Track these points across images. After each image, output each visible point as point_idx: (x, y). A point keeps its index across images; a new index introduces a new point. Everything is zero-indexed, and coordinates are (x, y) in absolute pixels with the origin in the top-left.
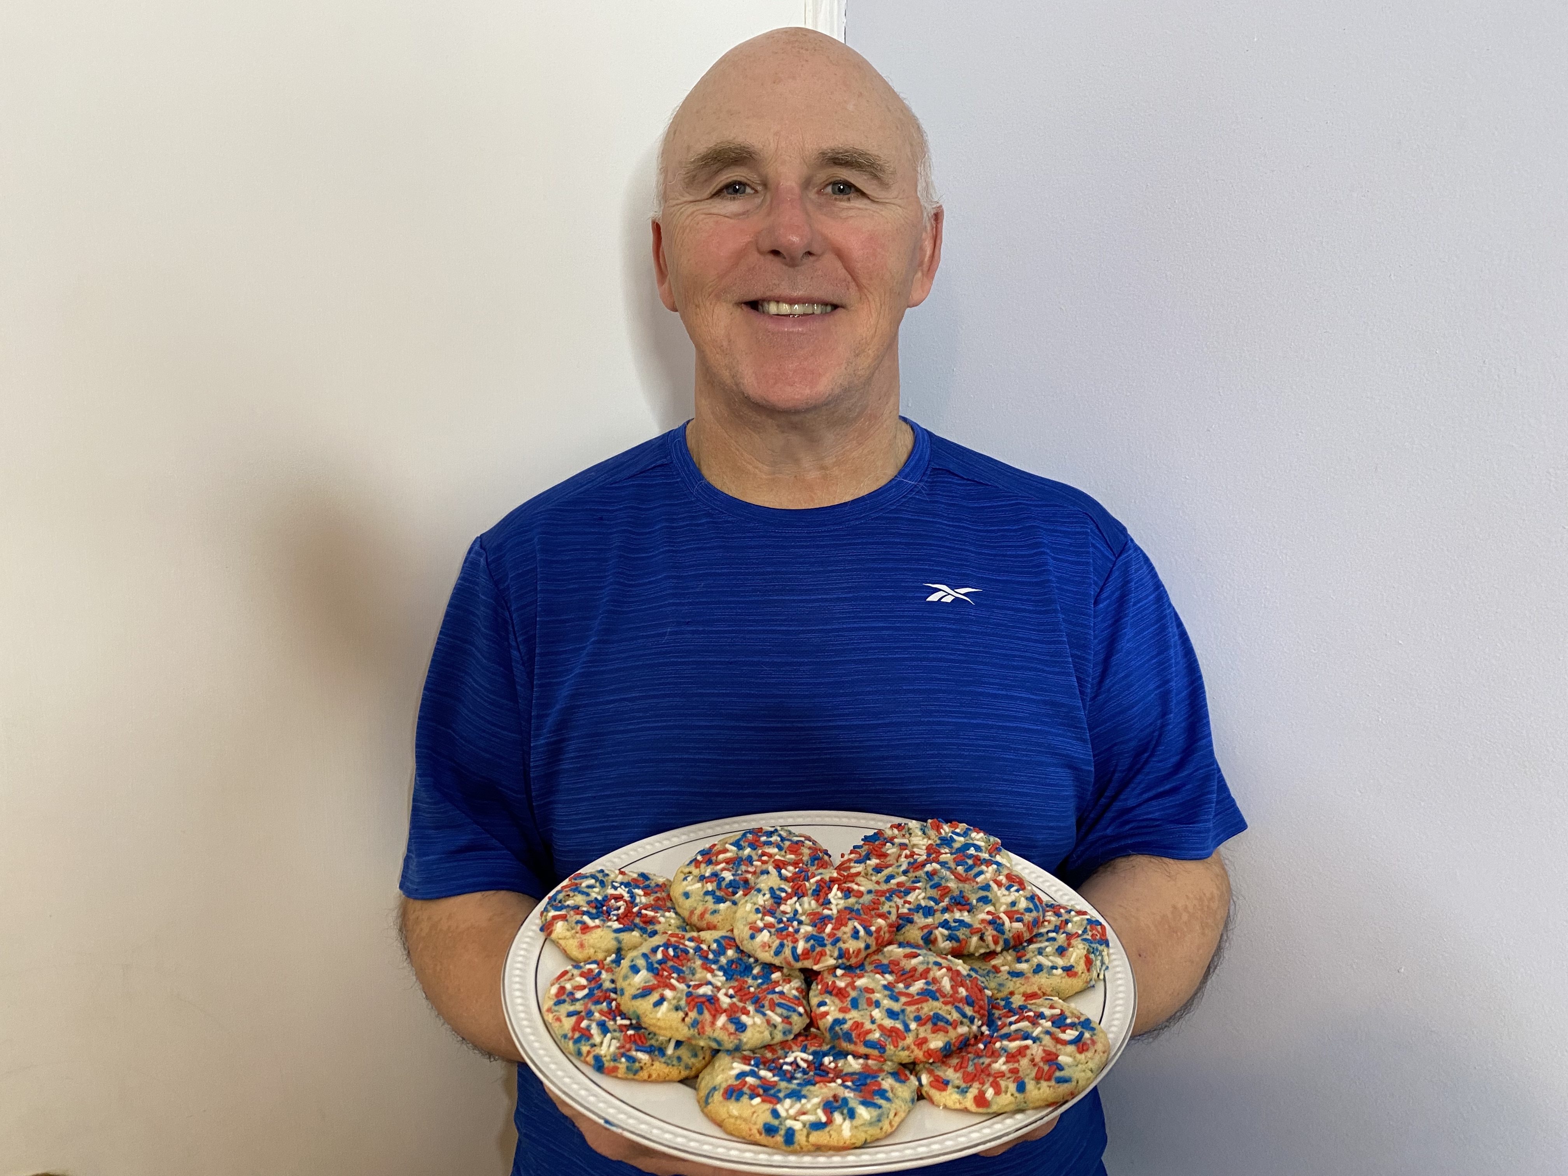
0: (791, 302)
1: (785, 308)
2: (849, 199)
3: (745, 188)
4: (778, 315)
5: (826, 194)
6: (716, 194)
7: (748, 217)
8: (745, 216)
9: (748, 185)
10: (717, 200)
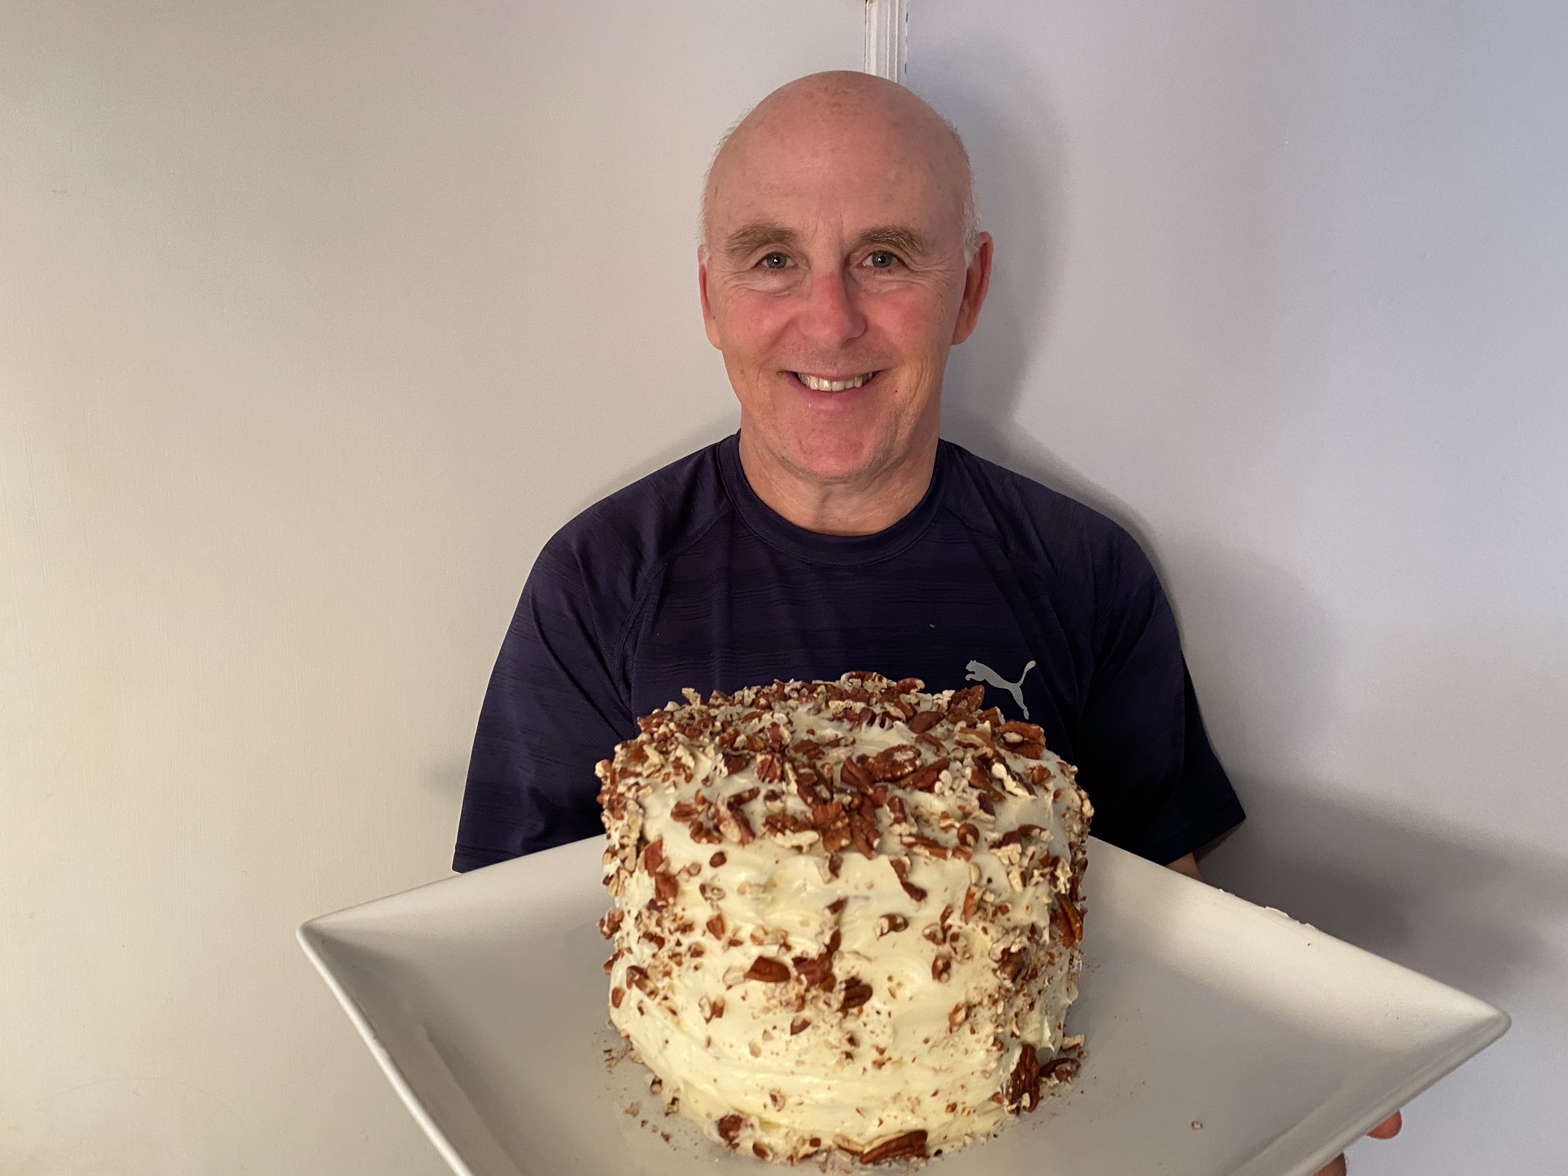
0: (831, 379)
1: (825, 385)
2: (889, 271)
3: (786, 261)
4: (818, 390)
5: (867, 267)
6: (759, 264)
7: (789, 295)
8: (786, 293)
9: (789, 257)
10: (759, 275)
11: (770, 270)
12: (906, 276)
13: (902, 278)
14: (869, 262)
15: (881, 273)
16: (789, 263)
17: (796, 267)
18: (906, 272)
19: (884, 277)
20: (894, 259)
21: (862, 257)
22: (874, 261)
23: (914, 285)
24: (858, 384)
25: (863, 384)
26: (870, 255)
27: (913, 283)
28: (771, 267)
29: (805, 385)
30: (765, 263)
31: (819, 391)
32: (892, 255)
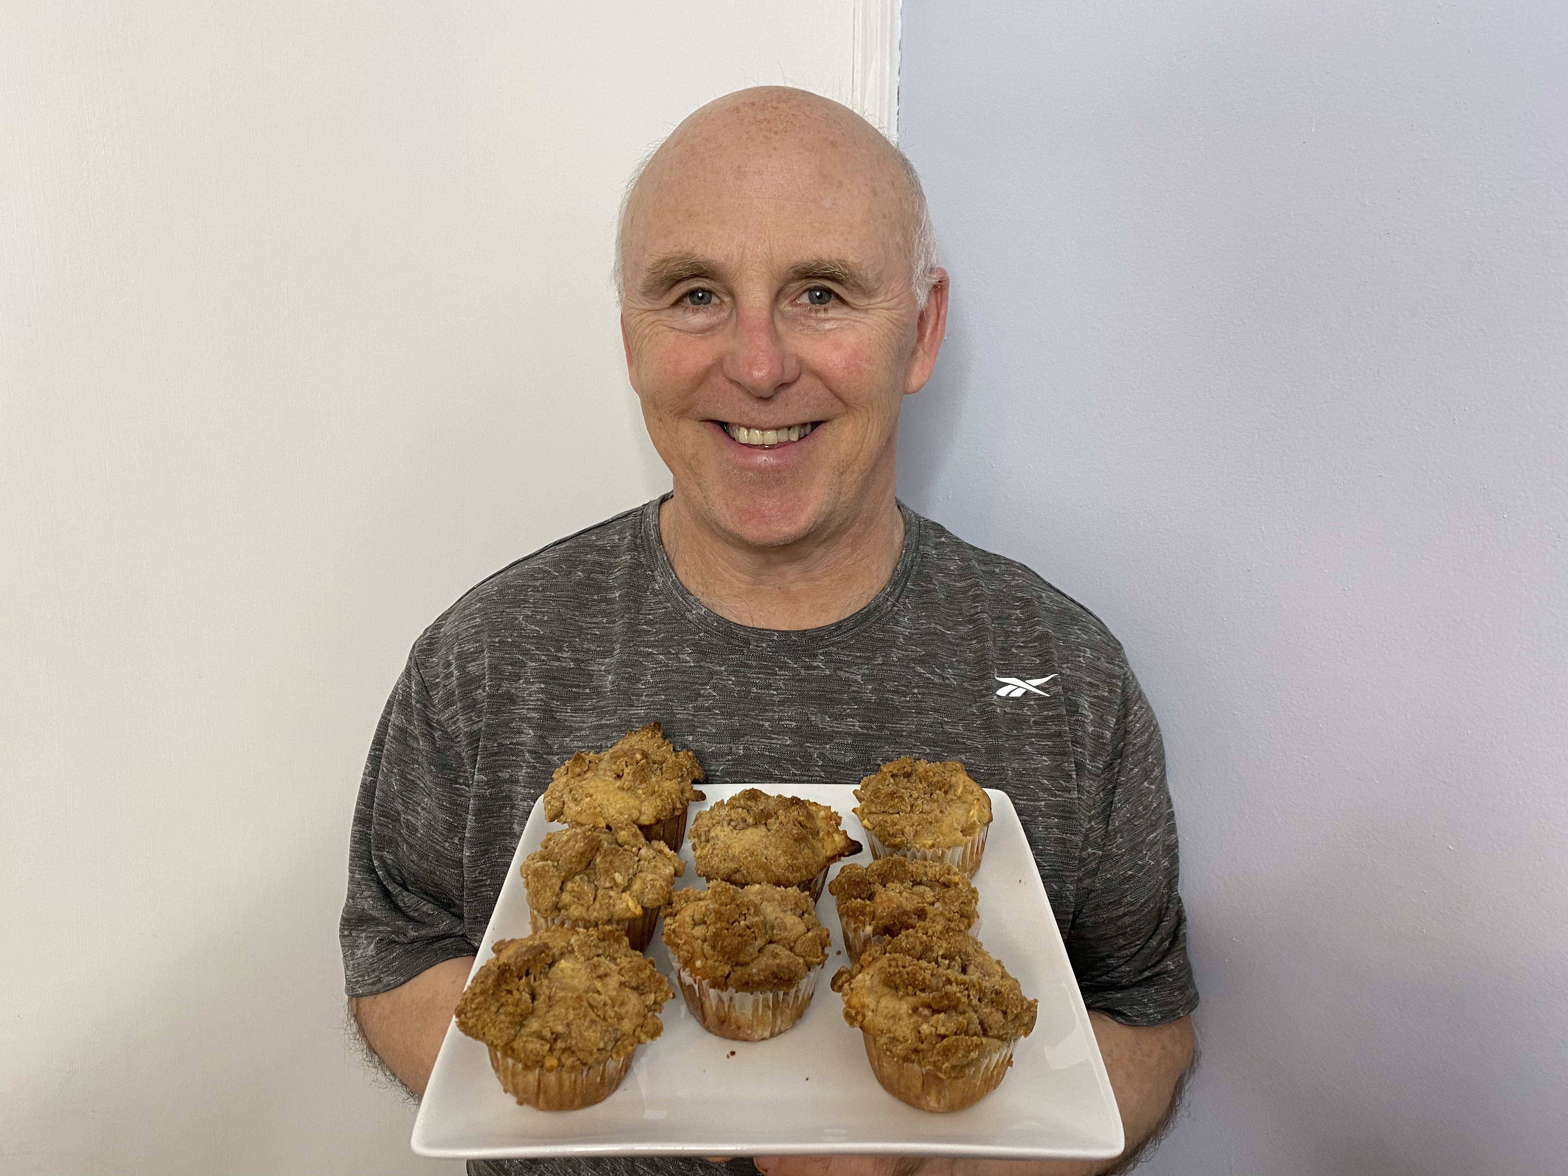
3: (711, 297)
5: (801, 304)
6: (678, 302)
7: (712, 335)
8: (709, 333)
9: (713, 293)
10: (679, 311)
11: (692, 306)
12: (846, 314)
13: (841, 316)
14: (805, 299)
15: (817, 311)
16: (715, 300)
17: (722, 302)
18: (846, 310)
19: (822, 315)
20: (833, 296)
21: (798, 293)
22: (811, 299)
23: (858, 324)
24: (794, 437)
25: (800, 439)
26: (804, 292)
27: (855, 321)
28: (694, 303)
29: (734, 439)
30: (688, 300)
31: (748, 445)
32: (829, 292)
